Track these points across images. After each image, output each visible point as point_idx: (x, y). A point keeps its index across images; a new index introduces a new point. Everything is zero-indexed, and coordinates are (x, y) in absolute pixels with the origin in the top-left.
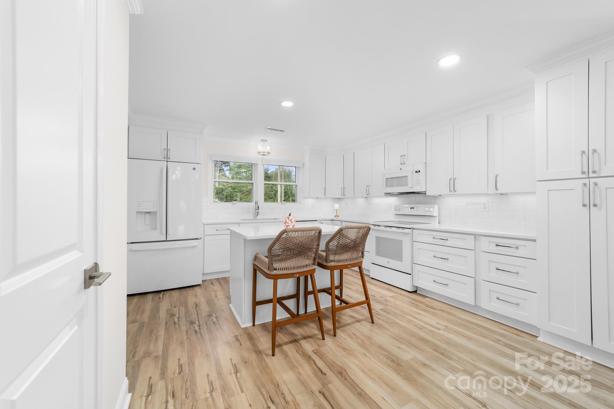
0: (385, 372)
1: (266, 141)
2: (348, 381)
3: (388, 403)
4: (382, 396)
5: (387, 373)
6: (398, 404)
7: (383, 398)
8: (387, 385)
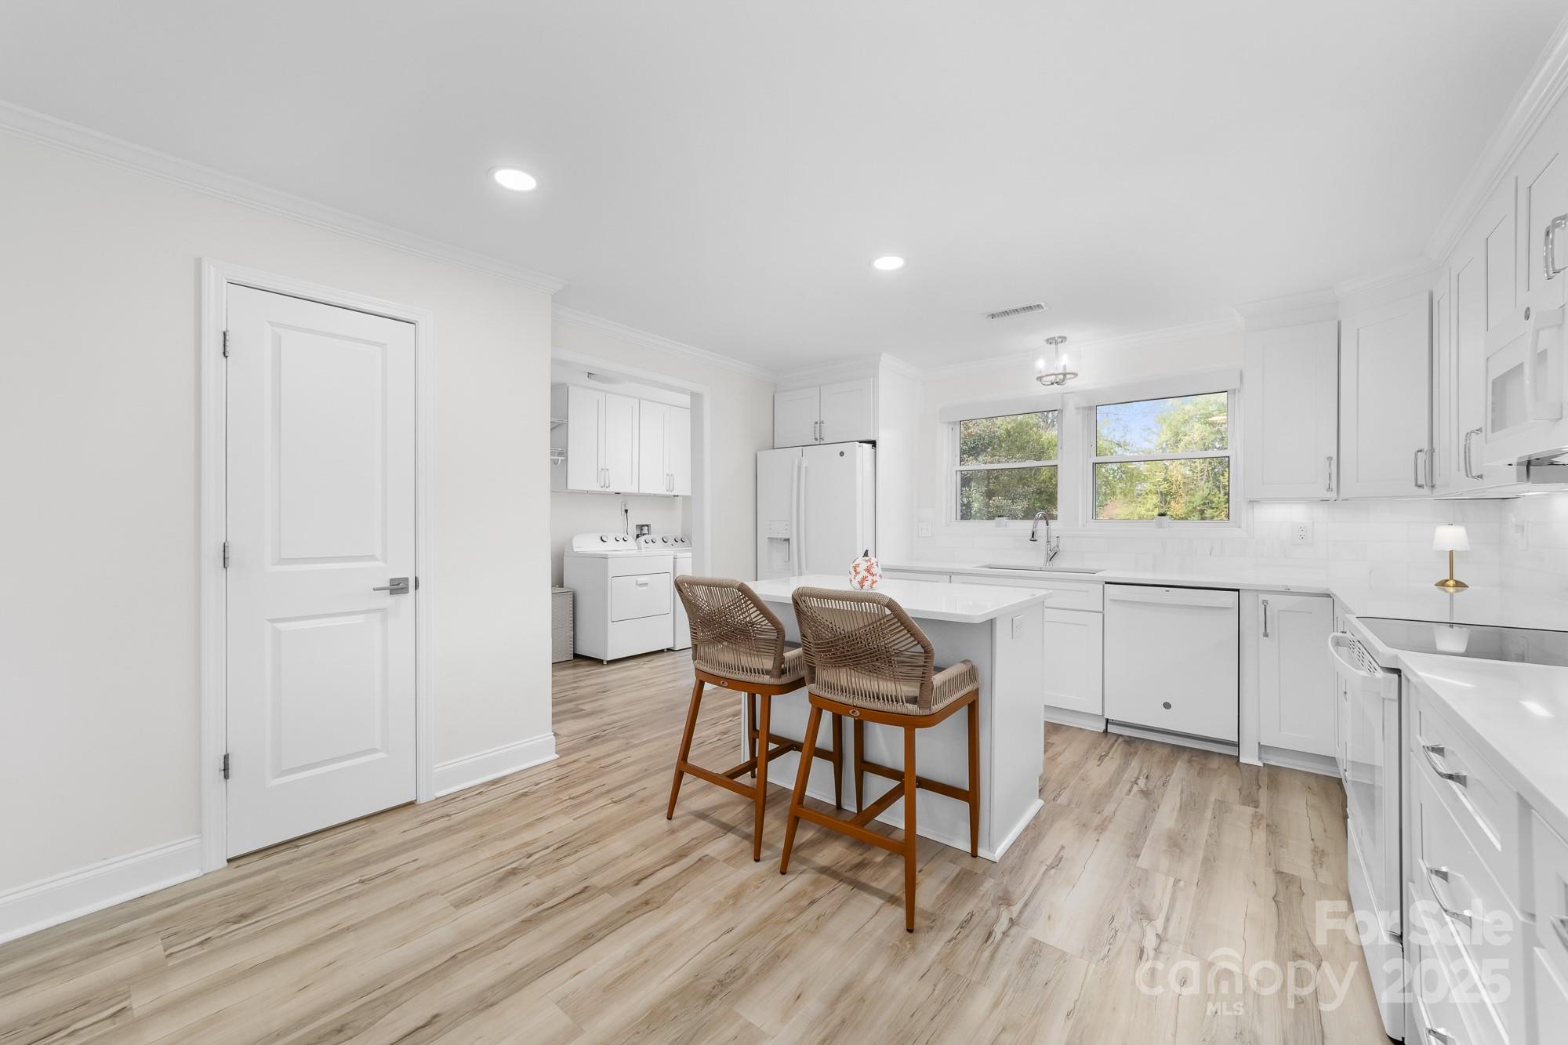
0: (671, 972)
1: (1063, 339)
2: (621, 918)
3: (567, 980)
4: (585, 970)
5: (667, 975)
6: (566, 997)
7: (580, 972)
8: (622, 977)
